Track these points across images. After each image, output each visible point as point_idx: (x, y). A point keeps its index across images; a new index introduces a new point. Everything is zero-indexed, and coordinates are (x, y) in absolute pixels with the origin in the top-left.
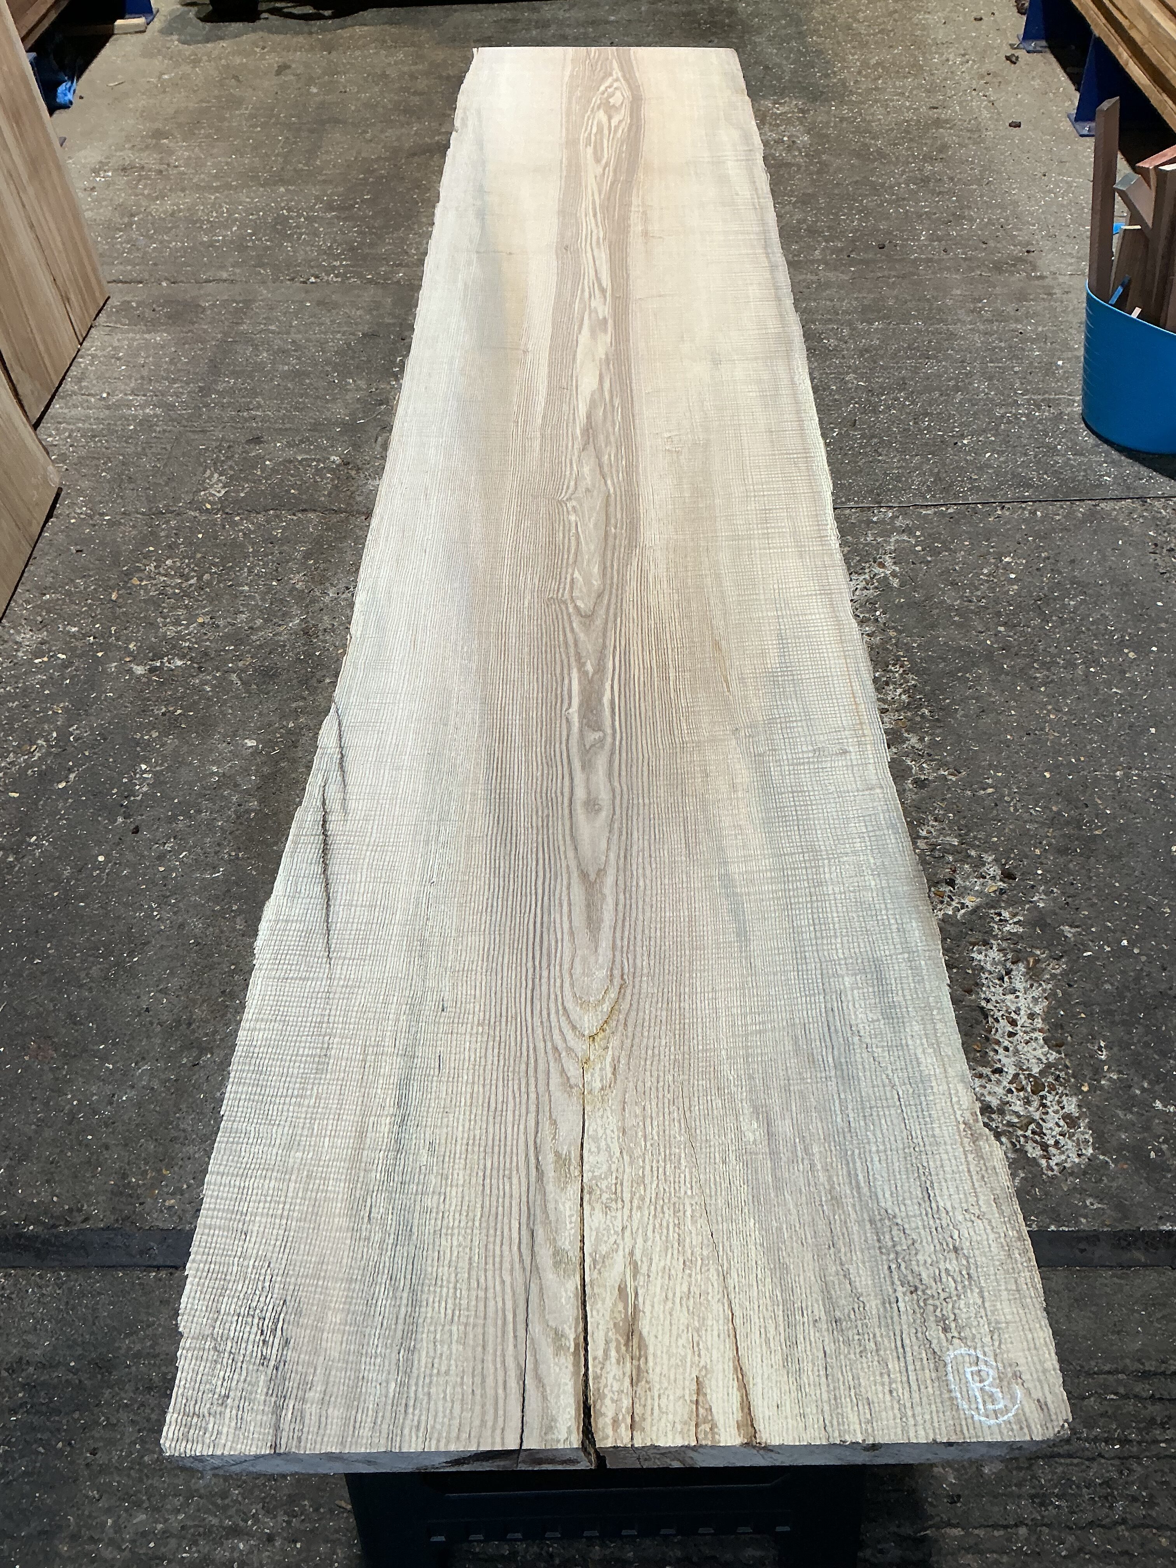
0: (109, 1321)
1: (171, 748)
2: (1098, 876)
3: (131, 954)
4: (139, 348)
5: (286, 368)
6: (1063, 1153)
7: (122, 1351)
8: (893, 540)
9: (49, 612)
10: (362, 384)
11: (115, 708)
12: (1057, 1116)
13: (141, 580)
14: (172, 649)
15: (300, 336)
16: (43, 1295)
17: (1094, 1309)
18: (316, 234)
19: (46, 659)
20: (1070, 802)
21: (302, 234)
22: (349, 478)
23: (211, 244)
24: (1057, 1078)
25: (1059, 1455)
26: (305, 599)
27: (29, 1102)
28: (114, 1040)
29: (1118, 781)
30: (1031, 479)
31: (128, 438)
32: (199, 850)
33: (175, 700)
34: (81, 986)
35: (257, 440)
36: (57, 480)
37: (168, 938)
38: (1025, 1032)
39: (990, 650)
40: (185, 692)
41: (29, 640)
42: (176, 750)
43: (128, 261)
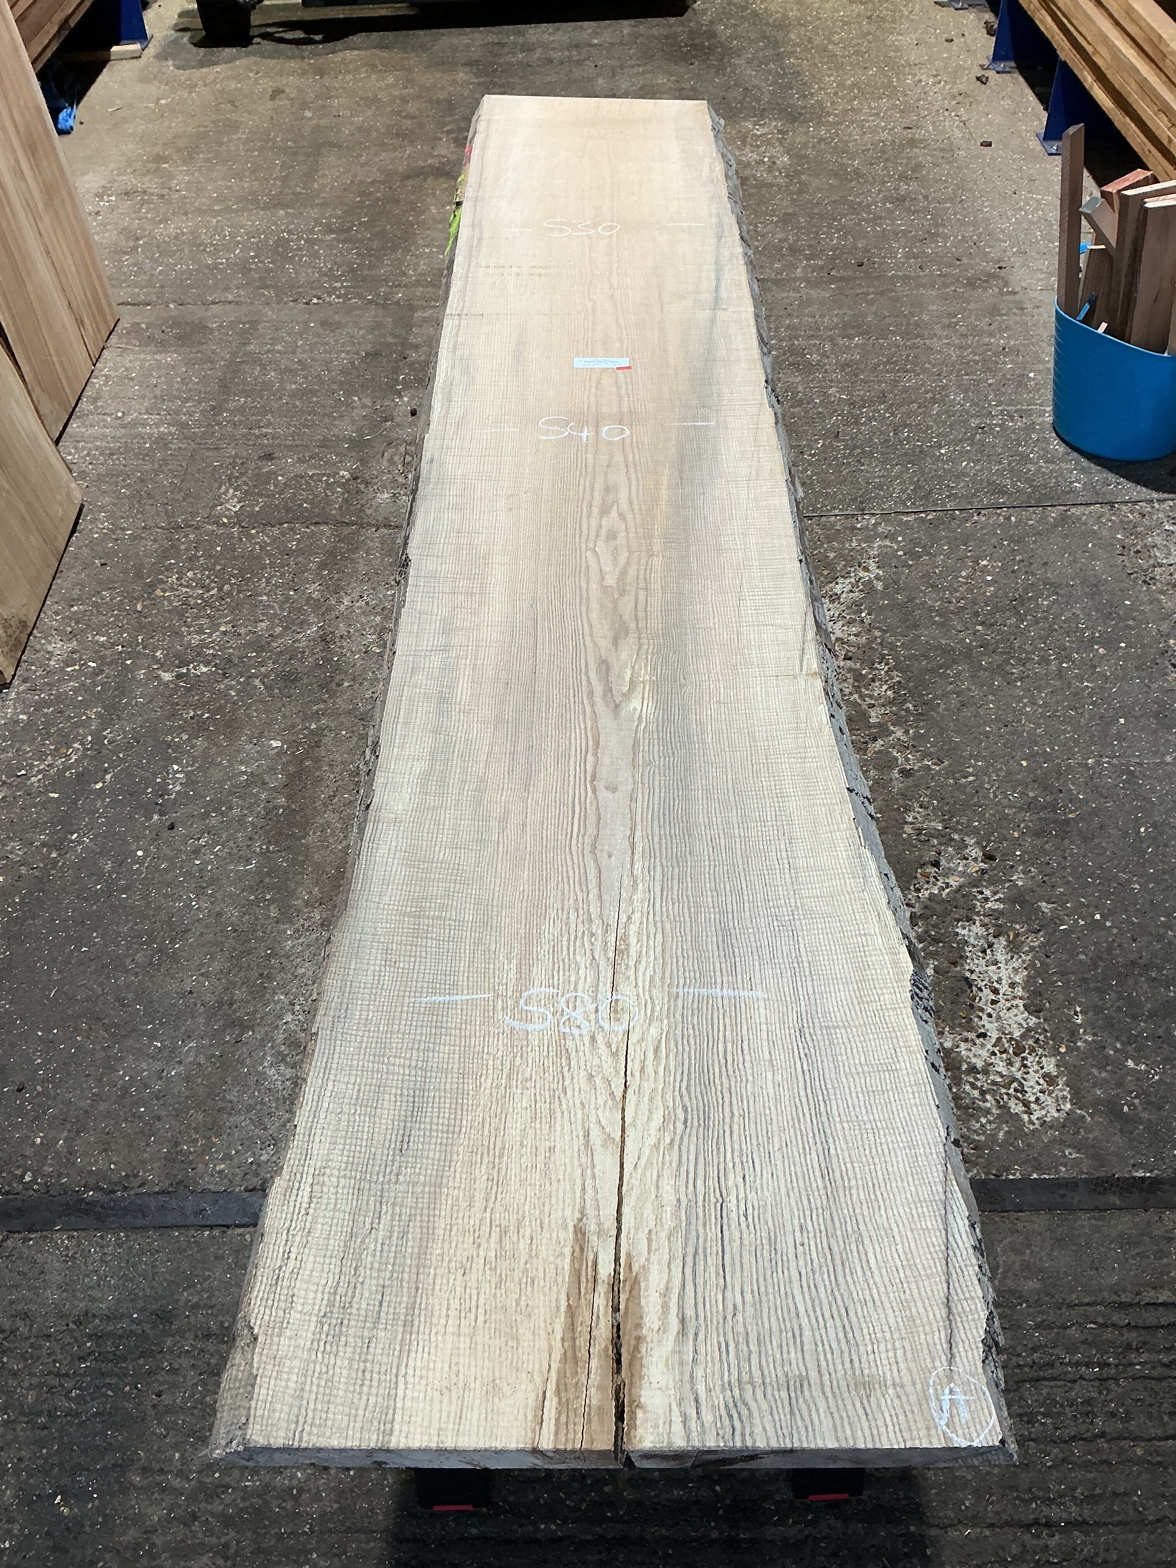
0: (168, 1277)
1: (201, 749)
2: (1072, 855)
3: (173, 941)
4: (150, 369)
5: (294, 386)
6: (1043, 1108)
7: (181, 1303)
8: (876, 545)
9: (77, 623)
10: (368, 401)
11: (146, 713)
12: (1037, 1075)
13: (164, 591)
14: (197, 656)
15: (305, 356)
16: (105, 1254)
17: (1074, 1248)
18: (316, 255)
19: (77, 667)
20: (1046, 789)
21: (303, 256)
22: (359, 492)
23: (216, 266)
24: (1037, 1041)
25: (1045, 1379)
26: (320, 607)
27: (84, 1079)
28: (161, 1020)
29: (1091, 768)
30: (1006, 486)
31: (144, 455)
32: (231, 844)
33: (203, 705)
34: (127, 971)
35: (269, 457)
36: (79, 496)
37: (207, 927)
38: (1007, 1000)
39: (969, 648)
40: (211, 697)
41: (60, 649)
42: (205, 751)
43: (135, 285)
